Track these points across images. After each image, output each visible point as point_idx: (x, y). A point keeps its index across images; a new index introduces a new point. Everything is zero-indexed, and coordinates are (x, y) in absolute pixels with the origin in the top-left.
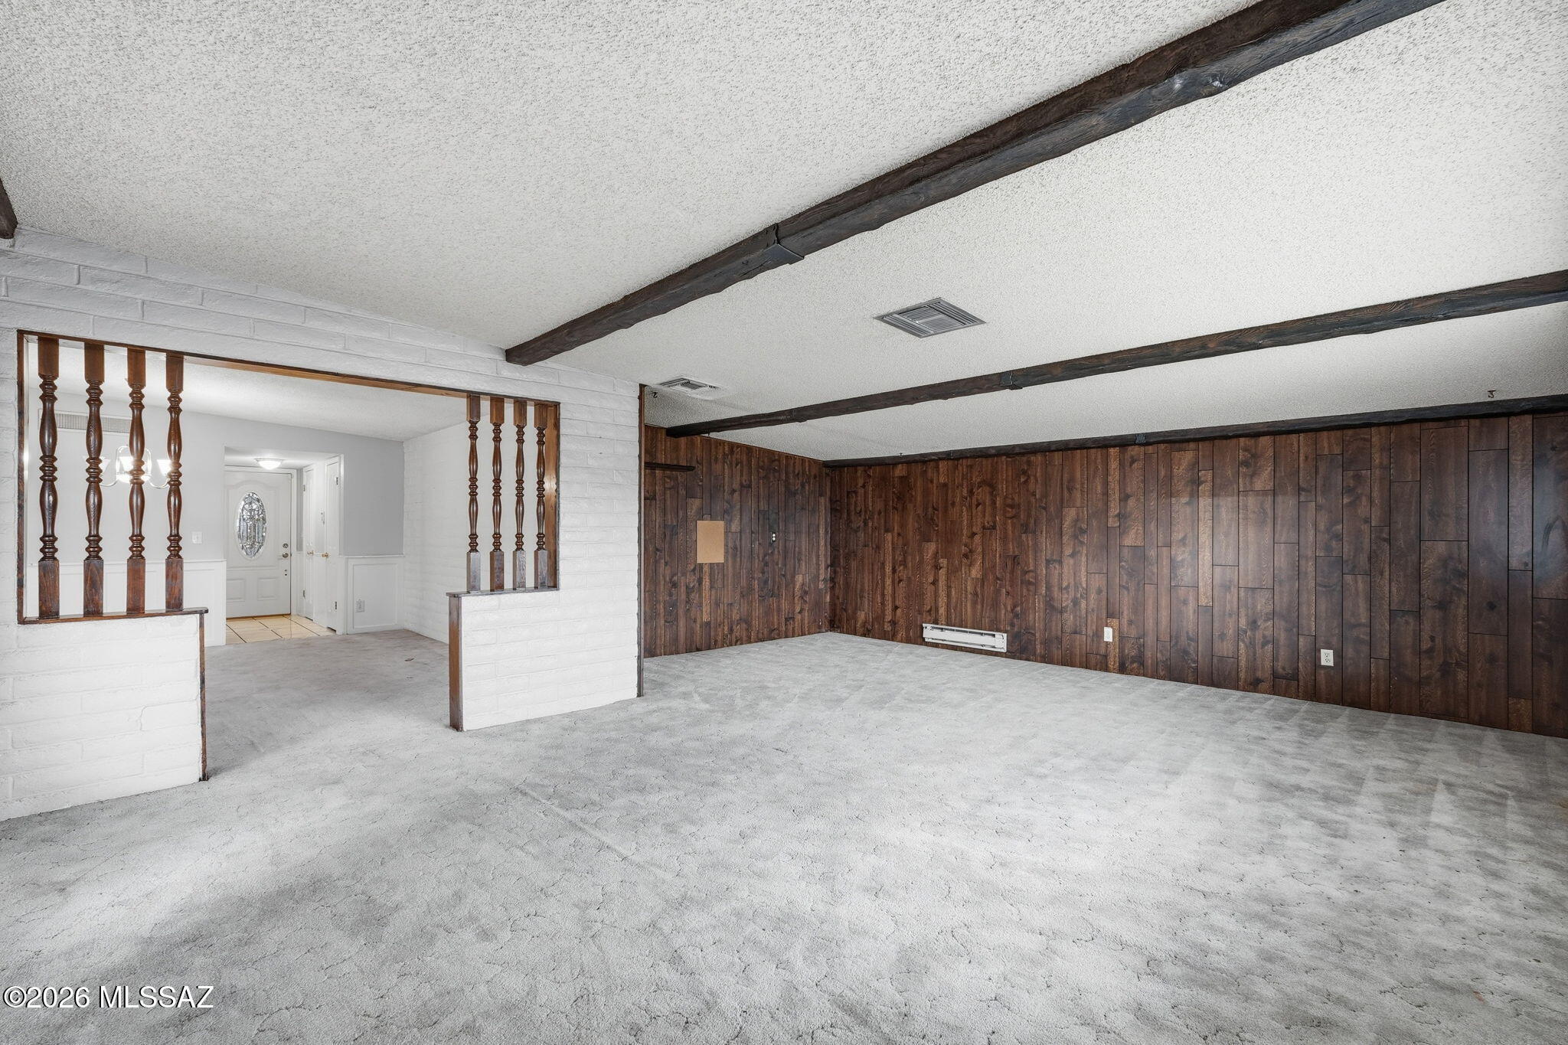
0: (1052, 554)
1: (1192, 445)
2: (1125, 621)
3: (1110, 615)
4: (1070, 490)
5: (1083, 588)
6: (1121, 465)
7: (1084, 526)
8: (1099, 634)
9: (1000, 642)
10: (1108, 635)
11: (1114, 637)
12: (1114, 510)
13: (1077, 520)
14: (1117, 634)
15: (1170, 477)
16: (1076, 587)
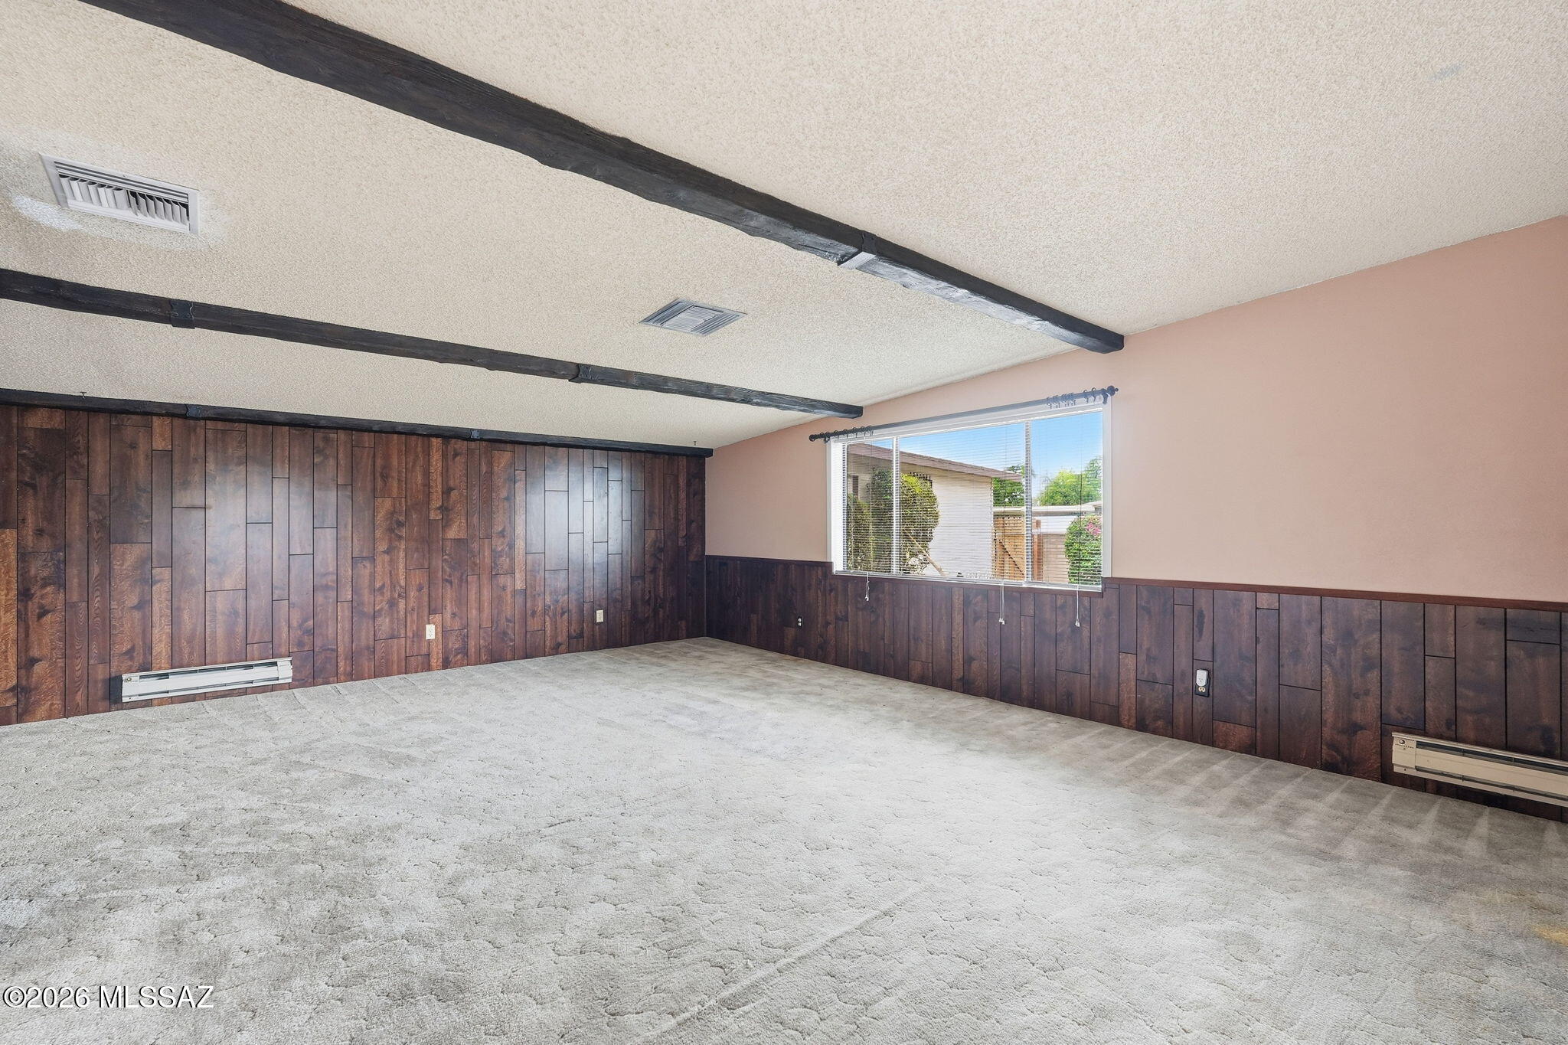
0: (361, 551)
1: (509, 447)
2: (448, 615)
3: (432, 611)
4: (385, 477)
5: (401, 587)
6: (444, 456)
7: (402, 518)
8: (420, 634)
9: (284, 670)
10: (431, 632)
11: (436, 634)
12: (436, 502)
13: (393, 513)
14: (440, 630)
15: (490, 473)
16: (393, 586)
